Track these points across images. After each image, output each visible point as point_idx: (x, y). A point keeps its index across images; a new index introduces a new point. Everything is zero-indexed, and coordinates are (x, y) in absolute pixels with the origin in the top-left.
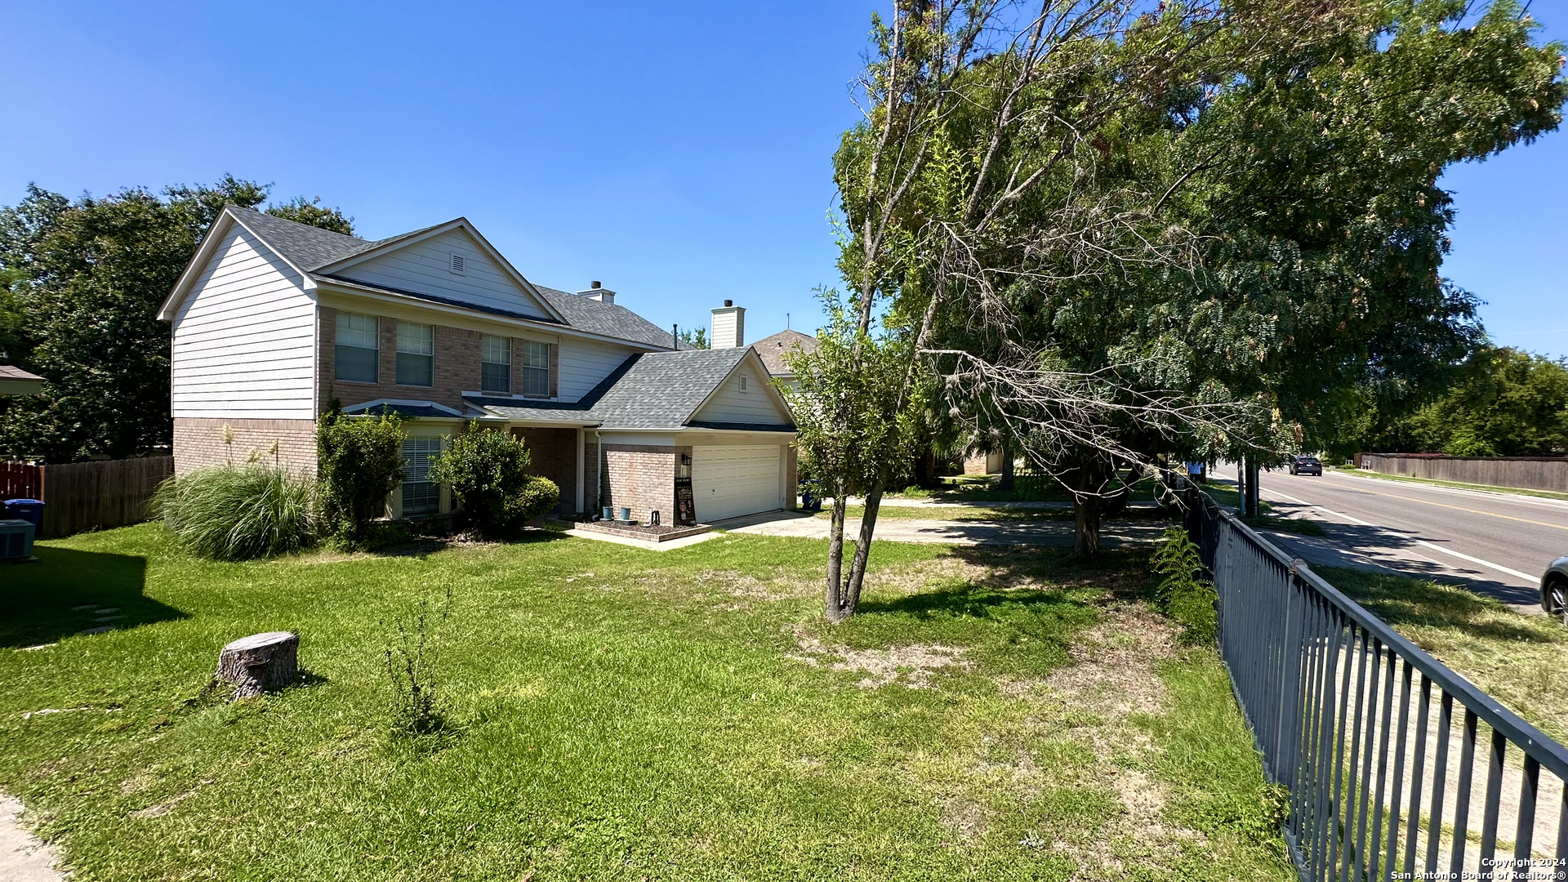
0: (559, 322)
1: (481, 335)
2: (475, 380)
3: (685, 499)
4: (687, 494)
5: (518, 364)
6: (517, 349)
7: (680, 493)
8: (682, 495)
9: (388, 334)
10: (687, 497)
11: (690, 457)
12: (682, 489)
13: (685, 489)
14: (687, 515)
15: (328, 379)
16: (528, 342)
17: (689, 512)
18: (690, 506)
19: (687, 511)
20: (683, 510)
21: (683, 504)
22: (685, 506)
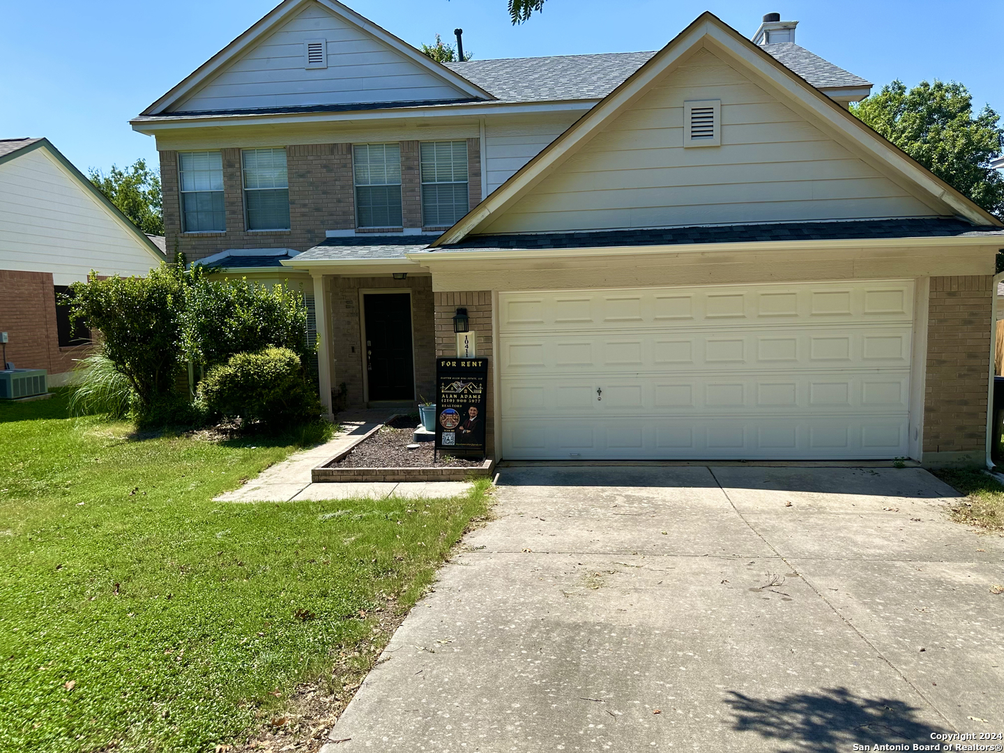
0: (477, 99)
1: (349, 147)
2: (345, 213)
3: (460, 403)
4: (469, 393)
5: (411, 181)
6: (408, 159)
7: (449, 389)
8: (453, 394)
9: (230, 170)
10: (468, 399)
11: (486, 314)
12: (454, 381)
13: (464, 382)
14: (459, 437)
15: (174, 232)
16: (430, 143)
17: (468, 431)
18: (472, 420)
19: (461, 428)
20: (449, 425)
21: (452, 414)
22: (457, 417)
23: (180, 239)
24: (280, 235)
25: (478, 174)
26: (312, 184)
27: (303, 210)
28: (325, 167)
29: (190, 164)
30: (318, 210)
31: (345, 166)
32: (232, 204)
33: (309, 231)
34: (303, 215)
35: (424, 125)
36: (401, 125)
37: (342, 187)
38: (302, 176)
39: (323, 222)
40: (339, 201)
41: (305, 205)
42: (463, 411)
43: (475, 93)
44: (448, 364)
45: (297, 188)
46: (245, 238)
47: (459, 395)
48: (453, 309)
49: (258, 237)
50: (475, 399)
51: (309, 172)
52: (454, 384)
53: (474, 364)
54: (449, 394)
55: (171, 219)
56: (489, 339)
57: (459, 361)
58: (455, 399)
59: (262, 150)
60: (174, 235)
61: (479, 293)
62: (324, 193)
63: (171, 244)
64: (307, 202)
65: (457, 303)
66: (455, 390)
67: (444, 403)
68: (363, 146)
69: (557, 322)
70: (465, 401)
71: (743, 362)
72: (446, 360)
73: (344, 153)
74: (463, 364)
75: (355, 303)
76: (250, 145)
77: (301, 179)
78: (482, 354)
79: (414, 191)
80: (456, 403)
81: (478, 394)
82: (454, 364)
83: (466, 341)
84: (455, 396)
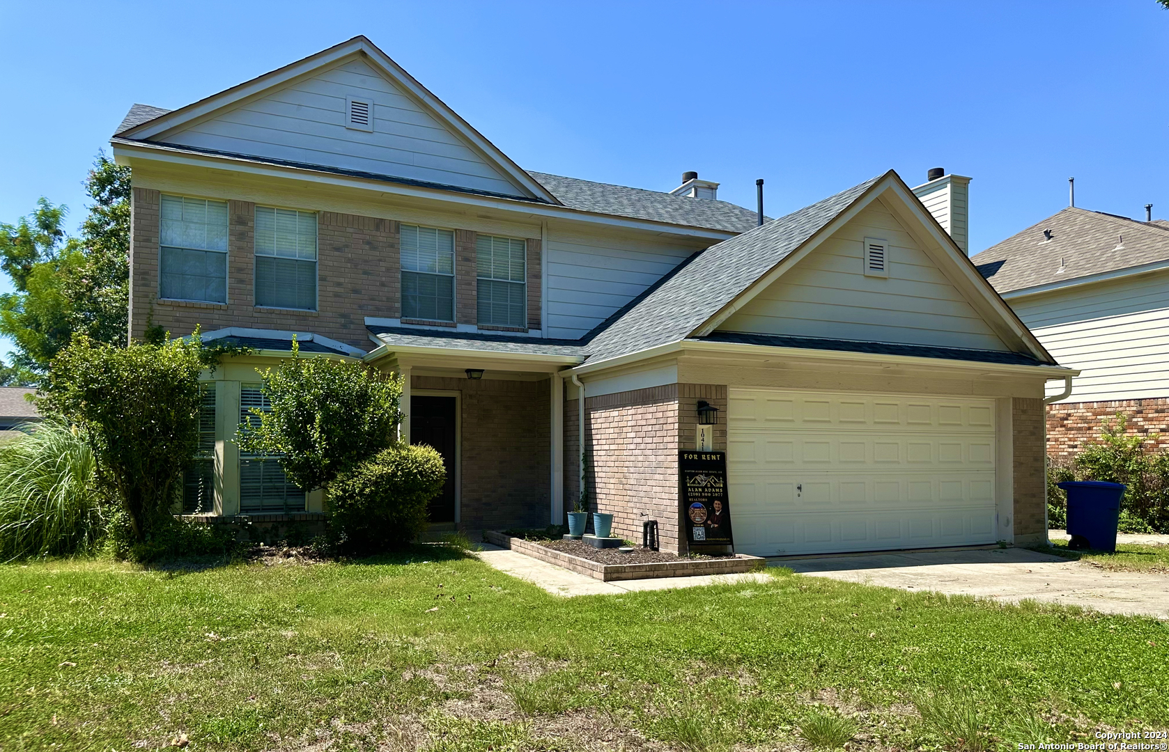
0: (540, 200)
1: (398, 226)
2: (389, 299)
3: (705, 497)
4: (712, 487)
5: (468, 273)
6: (465, 249)
7: (694, 483)
8: (698, 488)
9: (240, 228)
10: (711, 492)
12: (697, 474)
13: (707, 475)
14: (709, 532)
15: (147, 296)
16: (487, 237)
17: (716, 526)
18: (718, 514)
19: (709, 522)
20: (698, 519)
21: (699, 508)
22: (704, 511)
23: (156, 307)
24: (304, 317)
25: (538, 276)
26: (349, 260)
27: (337, 289)
28: (369, 243)
30: (356, 291)
31: (392, 246)
32: (237, 270)
33: (343, 316)
34: (336, 295)
35: (485, 216)
36: (460, 212)
37: (388, 270)
38: (337, 249)
39: (361, 307)
40: (383, 285)
41: (339, 284)
42: (709, 504)
43: (539, 194)
44: (691, 457)
45: (331, 263)
46: (255, 315)
47: (703, 488)
48: (695, 401)
49: (273, 316)
50: (718, 492)
51: (347, 246)
52: (697, 477)
53: (714, 457)
54: (694, 488)
55: (143, 279)
56: (724, 433)
57: (700, 454)
58: (701, 493)
59: (282, 211)
60: (147, 300)
61: (717, 386)
62: (365, 273)
63: (140, 311)
64: (342, 280)
65: (698, 396)
66: (699, 483)
67: (691, 497)
68: (413, 228)
69: (767, 420)
70: (709, 495)
71: (898, 463)
72: (689, 453)
73: (392, 231)
74: (704, 457)
76: (272, 202)
77: (337, 253)
78: (718, 448)
79: (470, 284)
80: (701, 497)
81: (720, 488)
82: (696, 457)
83: (703, 435)
84: (700, 490)
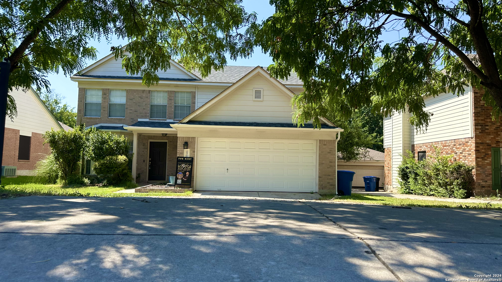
1: (149, 91)
2: (146, 113)
4: (187, 168)
5: (171, 104)
6: (170, 96)
7: (181, 166)
9: (104, 96)
11: (194, 144)
13: (185, 164)
17: (186, 179)
18: (187, 176)
19: (183, 178)
20: (180, 177)
21: (181, 174)
22: (183, 175)
24: (121, 119)
25: (194, 103)
26: (134, 103)
28: (140, 97)
29: (89, 93)
30: (136, 111)
31: (147, 97)
32: (104, 108)
33: (132, 119)
34: (130, 113)
35: (177, 86)
36: (168, 85)
37: (146, 104)
39: (137, 116)
40: (144, 109)
41: (131, 110)
44: (181, 159)
45: (129, 104)
46: (108, 120)
48: (184, 142)
49: (112, 120)
51: (134, 99)
53: (189, 159)
54: (180, 168)
55: (80, 112)
56: (194, 152)
57: (184, 158)
58: (182, 169)
59: (116, 90)
60: (80, 117)
61: (192, 137)
62: (139, 106)
63: (79, 120)
64: (132, 108)
65: (185, 140)
68: (155, 91)
69: (215, 148)
71: (270, 162)
72: (180, 157)
73: (147, 93)
75: (146, 144)
76: (113, 88)
77: (131, 101)
78: (192, 156)
79: (172, 107)
81: (189, 168)
83: (187, 152)
